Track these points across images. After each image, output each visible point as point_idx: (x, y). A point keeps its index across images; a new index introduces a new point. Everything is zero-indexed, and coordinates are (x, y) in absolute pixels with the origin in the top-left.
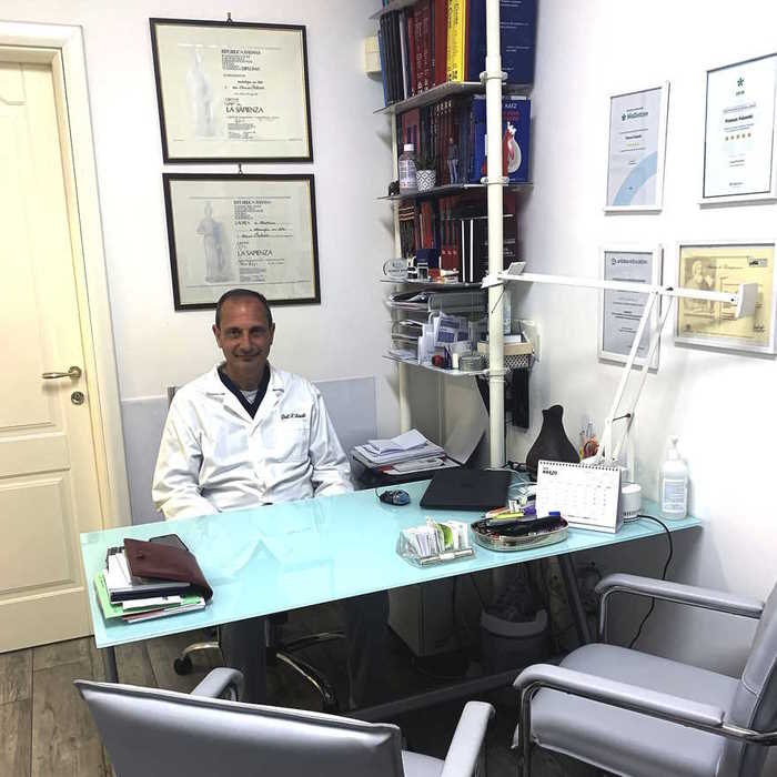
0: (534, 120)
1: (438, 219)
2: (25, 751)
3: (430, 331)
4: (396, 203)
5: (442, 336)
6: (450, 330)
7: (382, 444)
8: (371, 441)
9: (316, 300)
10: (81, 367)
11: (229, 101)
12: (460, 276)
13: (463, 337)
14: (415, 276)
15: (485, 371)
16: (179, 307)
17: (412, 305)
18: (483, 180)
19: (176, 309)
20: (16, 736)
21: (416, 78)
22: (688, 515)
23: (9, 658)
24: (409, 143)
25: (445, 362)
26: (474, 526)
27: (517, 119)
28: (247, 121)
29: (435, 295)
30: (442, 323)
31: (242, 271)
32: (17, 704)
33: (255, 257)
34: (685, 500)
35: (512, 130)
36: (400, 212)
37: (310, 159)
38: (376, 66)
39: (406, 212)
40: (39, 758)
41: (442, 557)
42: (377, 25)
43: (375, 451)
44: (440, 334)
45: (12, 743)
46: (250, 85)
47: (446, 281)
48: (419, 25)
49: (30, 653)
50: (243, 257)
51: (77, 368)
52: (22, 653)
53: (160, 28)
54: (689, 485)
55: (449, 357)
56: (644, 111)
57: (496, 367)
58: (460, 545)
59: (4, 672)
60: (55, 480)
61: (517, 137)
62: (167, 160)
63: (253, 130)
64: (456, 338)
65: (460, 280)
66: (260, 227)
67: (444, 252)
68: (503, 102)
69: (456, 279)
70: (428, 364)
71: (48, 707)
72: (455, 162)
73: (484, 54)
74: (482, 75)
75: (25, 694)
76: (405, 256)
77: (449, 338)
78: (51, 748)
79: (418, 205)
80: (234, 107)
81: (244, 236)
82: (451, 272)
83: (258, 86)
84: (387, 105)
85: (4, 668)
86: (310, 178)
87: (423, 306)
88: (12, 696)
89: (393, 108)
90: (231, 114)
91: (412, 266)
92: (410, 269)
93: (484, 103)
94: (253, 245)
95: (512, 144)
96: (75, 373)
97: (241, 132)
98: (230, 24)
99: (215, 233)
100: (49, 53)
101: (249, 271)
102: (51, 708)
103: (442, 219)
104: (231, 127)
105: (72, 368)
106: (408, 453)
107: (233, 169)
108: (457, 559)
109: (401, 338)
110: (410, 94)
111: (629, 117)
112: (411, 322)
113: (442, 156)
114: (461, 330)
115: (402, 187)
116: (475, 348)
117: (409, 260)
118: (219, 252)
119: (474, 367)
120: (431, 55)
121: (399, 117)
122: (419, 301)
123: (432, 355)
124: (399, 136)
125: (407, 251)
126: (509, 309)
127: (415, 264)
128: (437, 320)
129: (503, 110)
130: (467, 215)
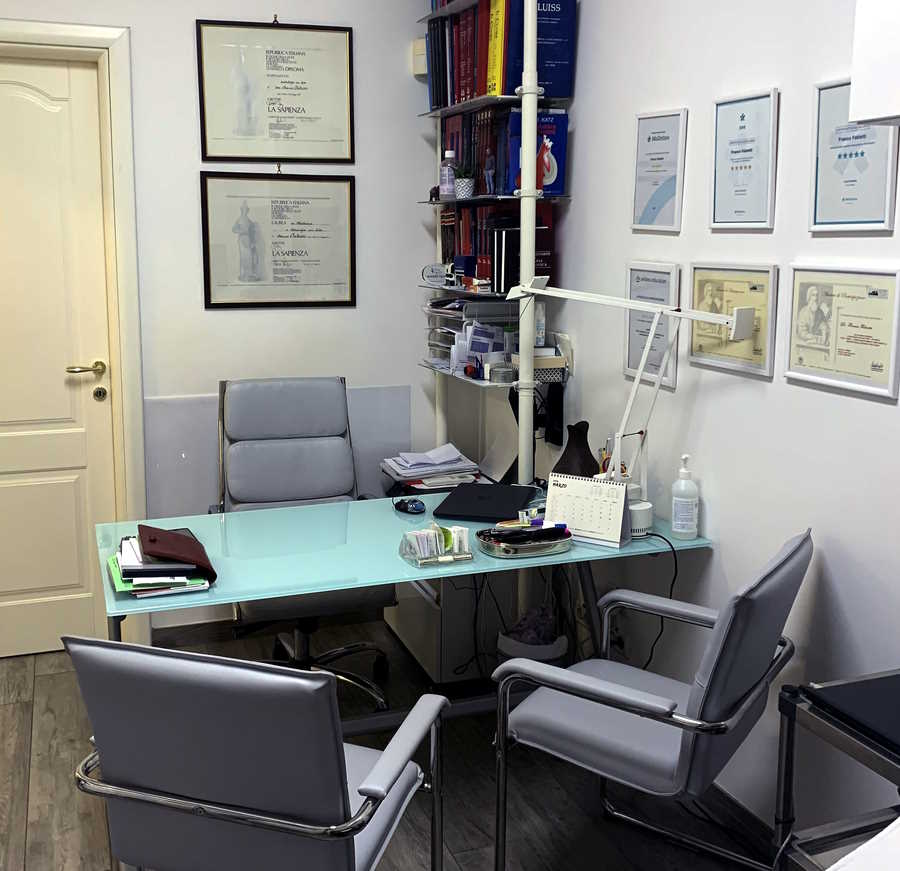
0: (572, 133)
1: (476, 227)
2: (25, 746)
3: (463, 340)
4: (439, 207)
5: (475, 346)
6: (484, 340)
7: (413, 458)
8: (401, 454)
9: (352, 303)
10: (106, 363)
11: (272, 101)
12: (492, 285)
13: (498, 347)
14: (452, 283)
15: (515, 383)
16: (209, 305)
17: (447, 312)
18: (516, 192)
19: (206, 307)
20: (16, 734)
21: (459, 86)
22: (699, 536)
23: (10, 663)
24: (452, 149)
25: (476, 372)
26: (479, 534)
27: (554, 133)
28: (289, 121)
29: (469, 304)
30: (476, 333)
31: (275, 271)
32: (19, 705)
33: (290, 258)
34: (696, 521)
35: (548, 143)
36: (442, 217)
37: (351, 161)
38: (423, 69)
39: (449, 217)
40: (38, 755)
41: (441, 559)
42: (425, 28)
43: (406, 465)
44: (473, 343)
45: (11, 740)
46: (294, 86)
47: (479, 291)
48: (463, 34)
49: (32, 658)
50: (278, 258)
51: (102, 364)
52: (25, 659)
53: (205, 29)
54: (700, 504)
55: (482, 368)
56: (665, 135)
57: (526, 379)
58: (460, 549)
59: (5, 675)
60: (71, 478)
61: (554, 150)
62: (206, 158)
63: (293, 130)
64: (490, 348)
65: (493, 290)
66: (296, 227)
67: (479, 261)
68: (539, 116)
69: (489, 288)
70: (460, 374)
71: (49, 710)
72: (491, 172)
73: (521, 69)
74: (517, 90)
75: (26, 697)
76: (444, 262)
77: (483, 348)
78: (50, 746)
79: (459, 212)
80: (276, 107)
81: (280, 236)
82: (485, 282)
83: (301, 87)
84: (433, 110)
85: (5, 671)
86: (351, 180)
87: (458, 313)
88: (13, 697)
89: (439, 112)
90: (273, 114)
91: (449, 273)
92: (448, 276)
93: (519, 115)
94: (289, 244)
95: (548, 157)
96: (100, 370)
97: (282, 132)
98: (276, 25)
99: (250, 233)
100: (96, 53)
101: (283, 271)
102: (52, 712)
103: (479, 227)
104: (272, 126)
105: (97, 363)
106: (439, 467)
107: (272, 169)
108: (456, 561)
109: (438, 346)
110: (453, 102)
111: (654, 139)
112: (446, 329)
113: (481, 166)
114: (495, 340)
115: (441, 193)
116: (509, 359)
117: (447, 266)
118: (254, 250)
119: (505, 379)
120: (473, 66)
121: (444, 120)
122: (454, 309)
123: (465, 365)
124: (443, 141)
125: (447, 256)
126: (543, 321)
127: (453, 271)
128: (470, 329)
129: (538, 124)
130: (500, 226)
